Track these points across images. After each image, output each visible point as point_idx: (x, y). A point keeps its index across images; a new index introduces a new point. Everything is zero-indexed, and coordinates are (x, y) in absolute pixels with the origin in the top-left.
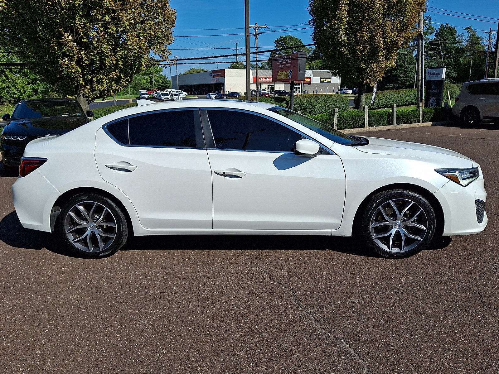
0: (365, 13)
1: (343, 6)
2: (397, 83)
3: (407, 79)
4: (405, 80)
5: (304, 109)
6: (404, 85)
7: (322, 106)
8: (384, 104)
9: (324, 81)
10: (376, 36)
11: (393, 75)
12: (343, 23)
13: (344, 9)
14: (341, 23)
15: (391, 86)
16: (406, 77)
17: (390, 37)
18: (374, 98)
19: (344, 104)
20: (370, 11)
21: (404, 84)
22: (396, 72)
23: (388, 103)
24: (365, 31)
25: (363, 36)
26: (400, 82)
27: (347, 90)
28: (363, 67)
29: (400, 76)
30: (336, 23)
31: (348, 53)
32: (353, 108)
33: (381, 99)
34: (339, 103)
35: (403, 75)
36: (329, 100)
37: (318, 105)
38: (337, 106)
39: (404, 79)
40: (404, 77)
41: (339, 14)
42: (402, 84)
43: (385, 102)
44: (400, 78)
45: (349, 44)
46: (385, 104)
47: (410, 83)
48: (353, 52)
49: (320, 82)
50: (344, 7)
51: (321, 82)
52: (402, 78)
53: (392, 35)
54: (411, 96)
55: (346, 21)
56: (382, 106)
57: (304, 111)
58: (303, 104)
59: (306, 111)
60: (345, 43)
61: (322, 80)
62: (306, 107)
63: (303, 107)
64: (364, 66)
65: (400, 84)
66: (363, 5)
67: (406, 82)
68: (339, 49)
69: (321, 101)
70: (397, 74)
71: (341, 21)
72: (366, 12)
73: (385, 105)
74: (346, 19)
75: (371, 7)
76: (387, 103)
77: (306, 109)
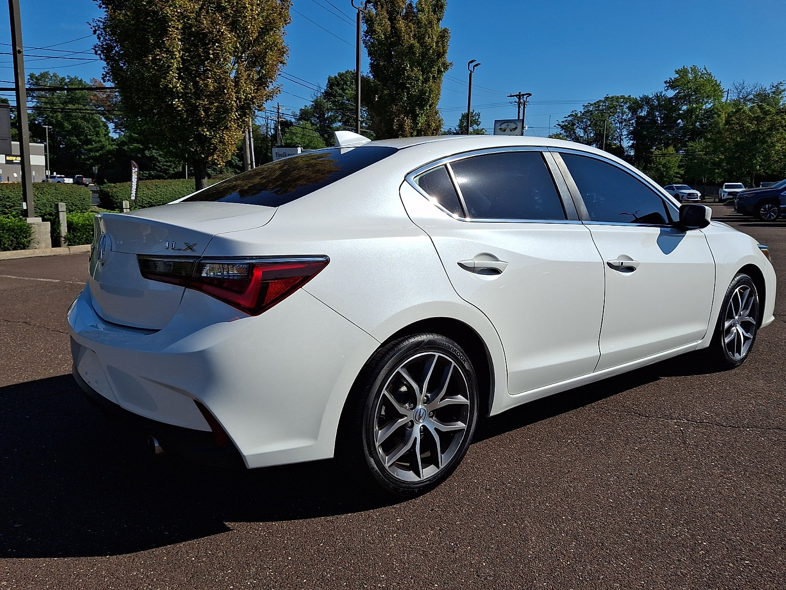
0: (209, 49)
1: (174, 31)
2: (155, 169)
3: (169, 164)
4: (167, 166)
5: (11, 207)
6: (166, 174)
7: (45, 203)
8: (149, 201)
9: (12, 160)
10: (225, 88)
11: (147, 157)
12: (176, 58)
13: (175, 36)
14: (172, 58)
15: (146, 174)
16: (167, 162)
17: (244, 92)
18: (135, 190)
19: (84, 199)
20: (217, 47)
21: (165, 171)
22: (152, 153)
23: (155, 201)
24: (210, 78)
25: (206, 85)
26: (159, 169)
27: (64, 177)
28: (207, 135)
29: (157, 159)
30: (163, 57)
31: (183, 109)
32: (98, 206)
33: (145, 193)
34: (76, 197)
35: (162, 159)
36: (58, 192)
37: (37, 200)
38: (72, 203)
39: (165, 165)
40: (164, 162)
41: (167, 43)
42: (164, 172)
43: (150, 198)
44: (159, 162)
45: (184, 95)
46: (151, 201)
47: (174, 171)
48: (192, 110)
49: (5, 162)
50: (175, 33)
51: (8, 162)
52: (161, 163)
53: (247, 89)
54: (188, 191)
55: (180, 57)
56: (146, 204)
57: (10, 211)
58: (8, 197)
59: (14, 210)
60: (178, 93)
61: (8, 158)
62: (14, 204)
63: (7, 204)
64: (208, 133)
65: (160, 171)
66: (205, 35)
67: (168, 170)
68: (169, 102)
69: (41, 194)
70: (153, 156)
71: (172, 54)
72: (211, 47)
73: (151, 203)
74: (180, 54)
75: (218, 41)
76: (153, 201)
77: (14, 206)
